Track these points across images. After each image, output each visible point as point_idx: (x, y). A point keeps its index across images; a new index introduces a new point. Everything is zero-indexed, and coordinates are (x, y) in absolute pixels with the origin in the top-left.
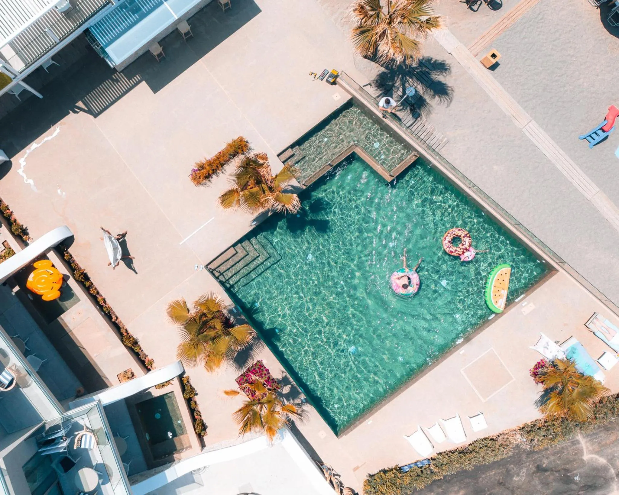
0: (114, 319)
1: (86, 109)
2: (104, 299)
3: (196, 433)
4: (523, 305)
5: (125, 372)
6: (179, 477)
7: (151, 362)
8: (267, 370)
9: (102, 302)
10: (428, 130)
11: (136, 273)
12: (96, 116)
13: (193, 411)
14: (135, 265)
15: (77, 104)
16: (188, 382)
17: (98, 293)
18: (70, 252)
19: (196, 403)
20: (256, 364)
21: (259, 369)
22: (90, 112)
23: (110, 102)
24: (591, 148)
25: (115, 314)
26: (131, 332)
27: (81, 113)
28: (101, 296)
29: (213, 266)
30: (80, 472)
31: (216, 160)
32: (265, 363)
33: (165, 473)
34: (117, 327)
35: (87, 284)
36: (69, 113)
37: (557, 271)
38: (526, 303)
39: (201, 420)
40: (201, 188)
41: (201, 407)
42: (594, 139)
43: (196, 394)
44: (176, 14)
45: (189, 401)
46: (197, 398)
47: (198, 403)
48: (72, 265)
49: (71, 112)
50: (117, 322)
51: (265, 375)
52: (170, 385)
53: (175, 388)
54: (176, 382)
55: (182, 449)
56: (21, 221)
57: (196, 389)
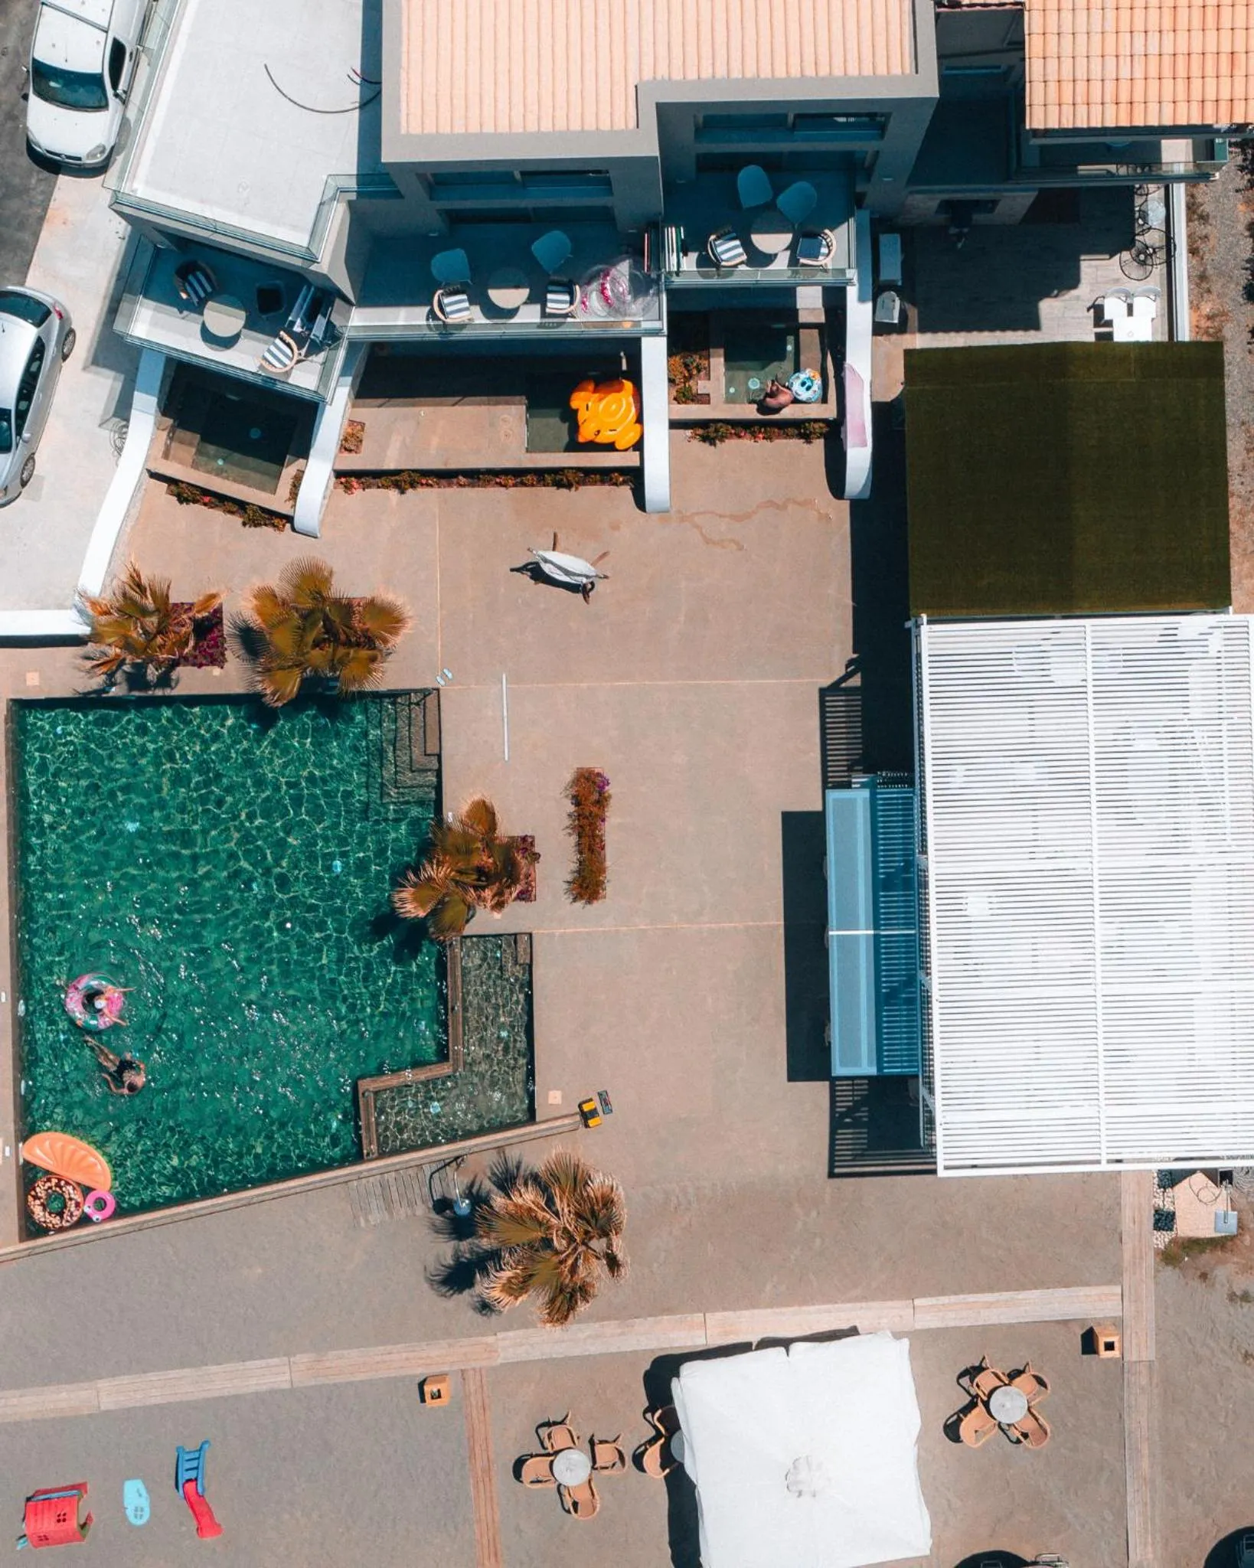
0: (462, 480)
1: (843, 685)
2: (505, 486)
3: (182, 482)
4: (7, 1149)
5: (361, 441)
6: (133, 411)
7: (348, 488)
8: (200, 666)
9: (501, 480)
10: (397, 1205)
11: (512, 570)
12: (823, 692)
13: (220, 500)
14: (525, 579)
15: (859, 675)
16: (274, 526)
17: (523, 484)
18: (622, 487)
19: (232, 513)
20: (223, 655)
21: (211, 655)
22: (834, 688)
23: (828, 731)
24: (178, 1449)
25: (469, 485)
26: (422, 492)
27: (842, 672)
28: (515, 485)
29: (431, 701)
30: (243, 314)
31: (593, 831)
32: (216, 671)
33: (153, 395)
34: (445, 476)
35: (548, 478)
36: (854, 652)
37: (21, 1240)
38: (7, 1154)
39: (195, 501)
40: (568, 776)
41: (218, 515)
42: (187, 1470)
43: (244, 524)
44: (838, 936)
45: (239, 506)
46: (237, 520)
47: (229, 516)
48: (598, 477)
49: (855, 656)
50: (455, 480)
51: (196, 657)
52: (287, 495)
53: (276, 502)
54: (285, 510)
55: (171, 439)
56: (731, 445)
57: (253, 528)
